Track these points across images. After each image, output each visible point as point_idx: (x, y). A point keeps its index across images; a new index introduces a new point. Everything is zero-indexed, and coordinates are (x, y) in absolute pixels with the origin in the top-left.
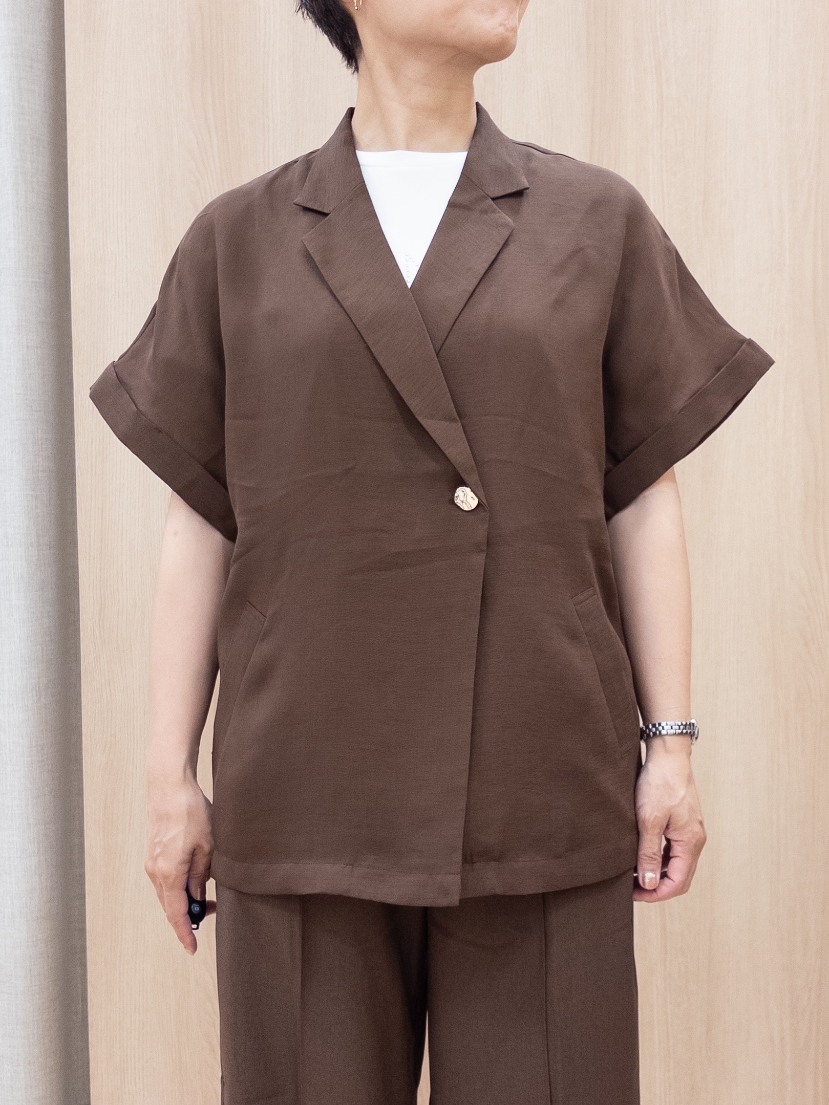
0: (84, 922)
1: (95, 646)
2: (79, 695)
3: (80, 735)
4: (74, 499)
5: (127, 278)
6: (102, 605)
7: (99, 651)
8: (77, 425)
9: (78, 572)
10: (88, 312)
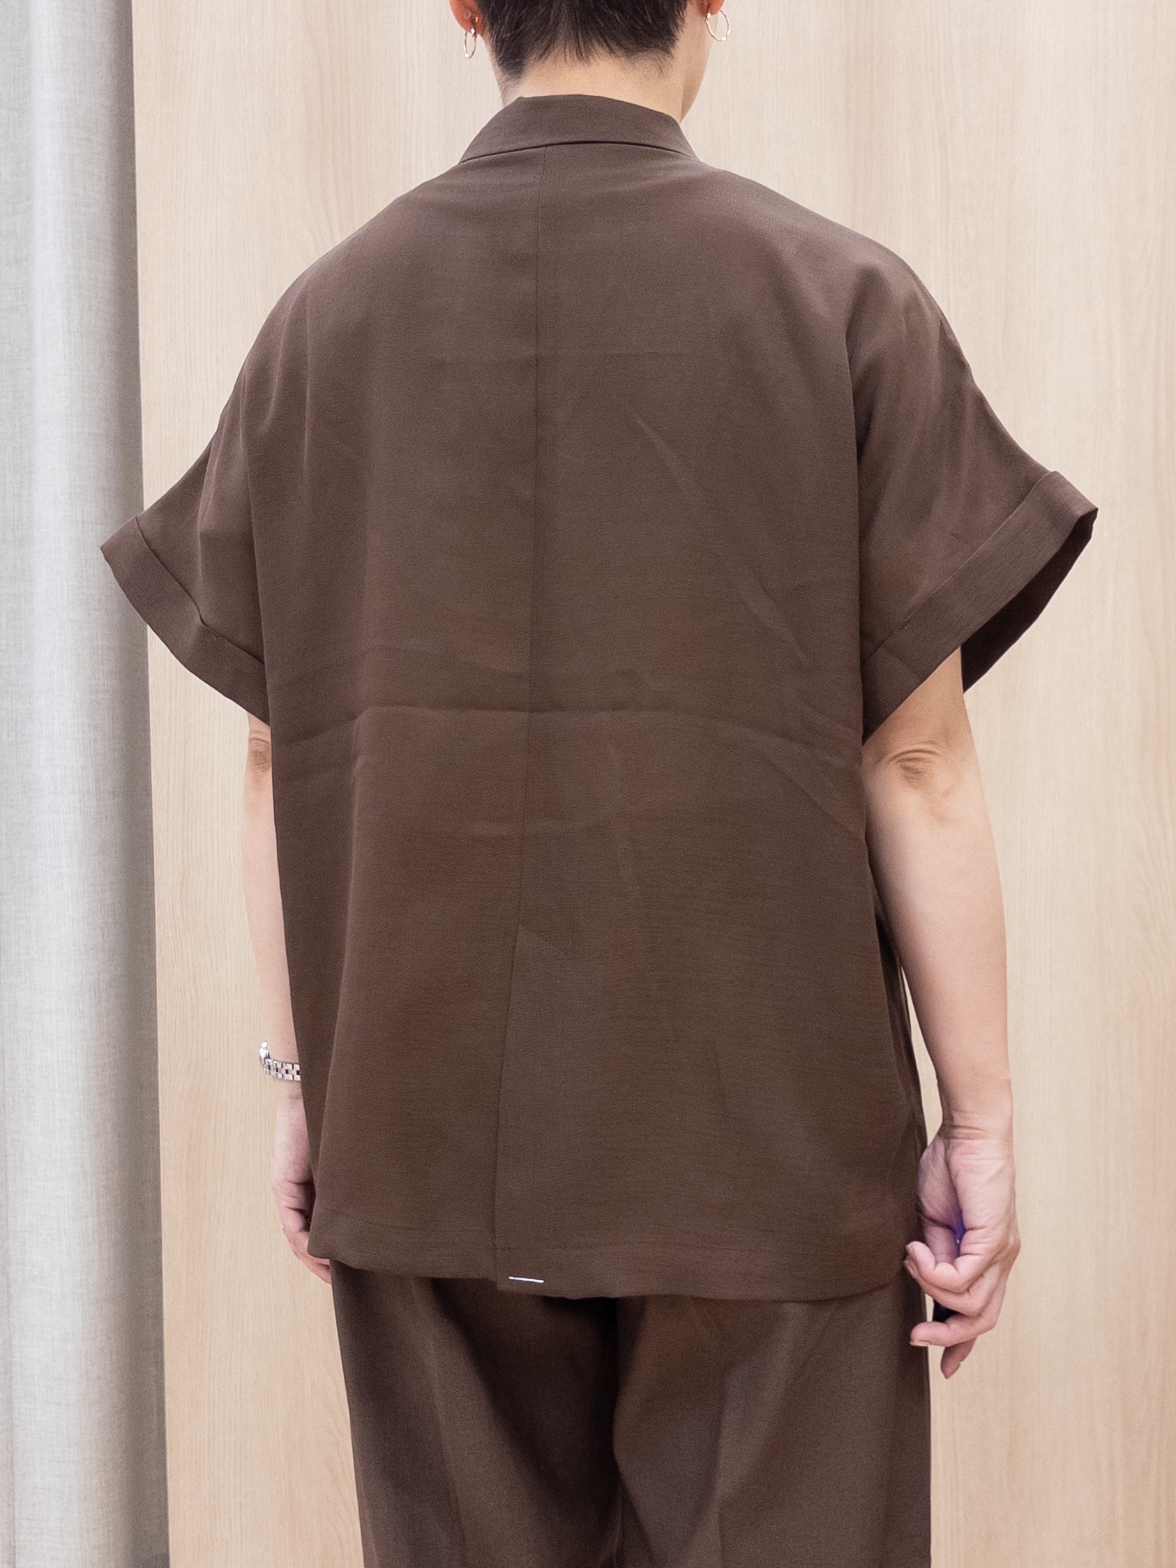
6: (183, 875)
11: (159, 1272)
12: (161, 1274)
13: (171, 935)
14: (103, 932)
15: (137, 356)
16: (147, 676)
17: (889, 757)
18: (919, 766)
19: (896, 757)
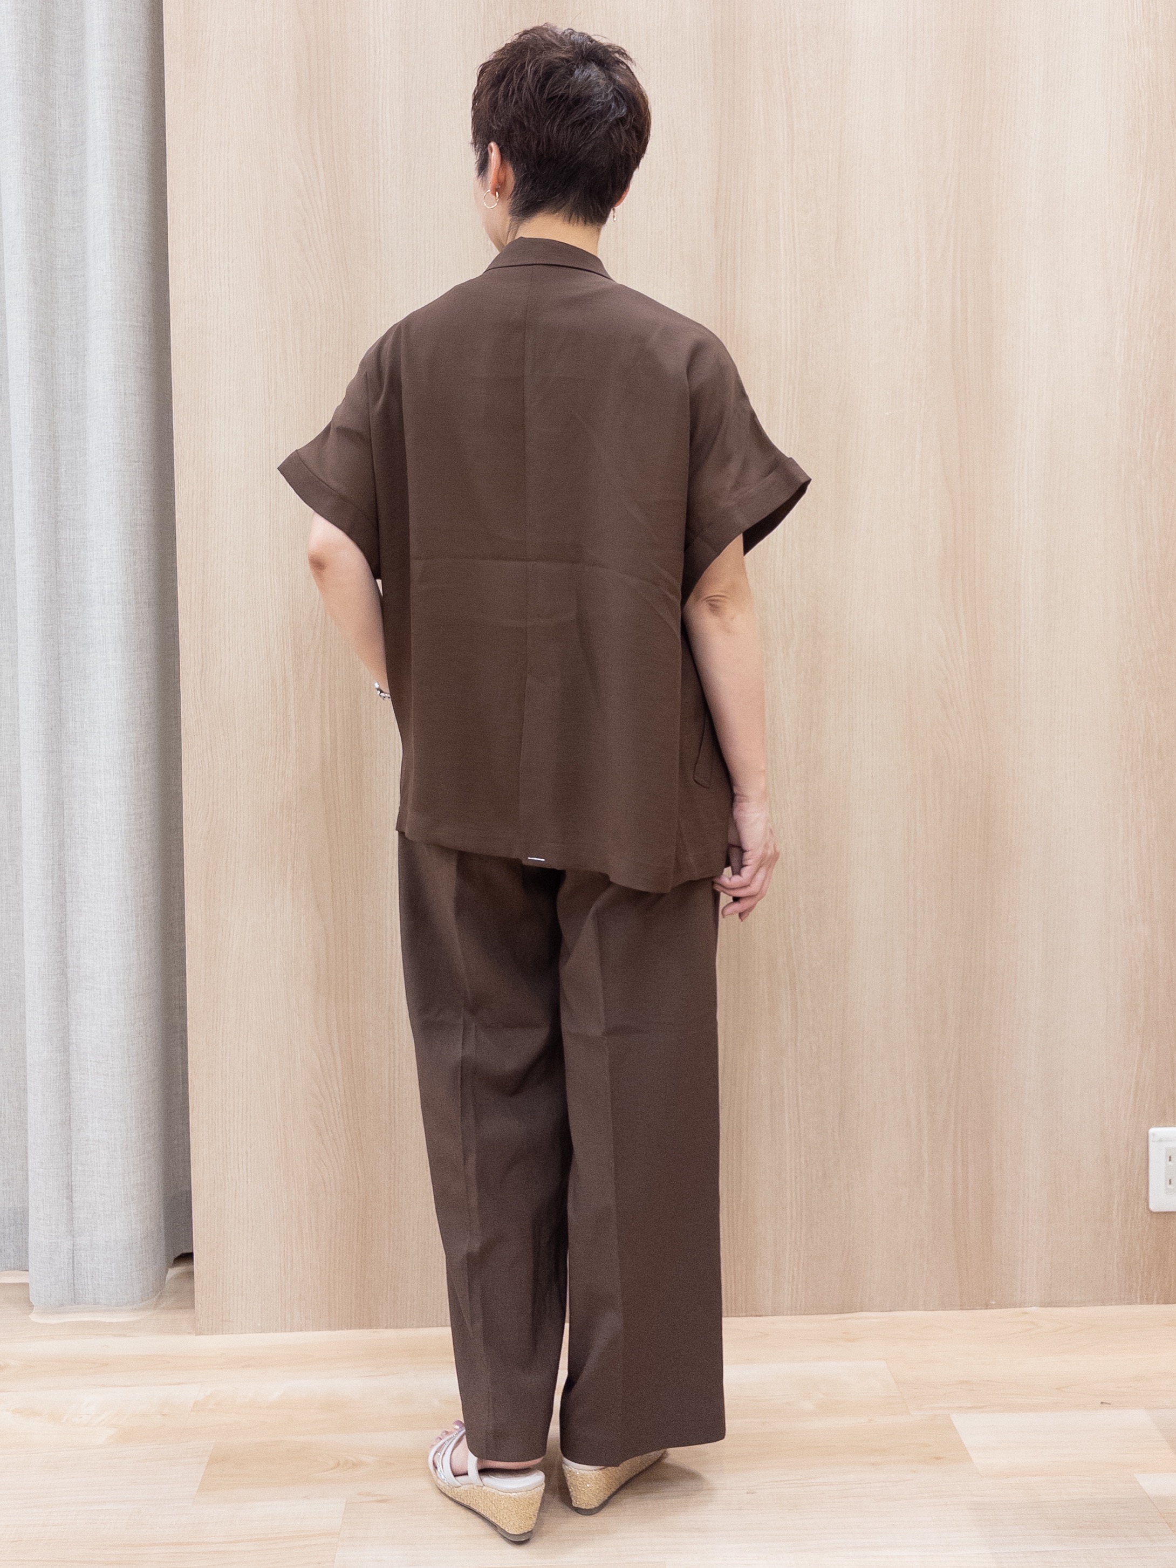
0: (184, 999)
1: (196, 708)
2: (179, 759)
3: (181, 802)
4: (174, 554)
5: (229, 322)
6: (203, 666)
7: (200, 714)
8: (178, 476)
9: (178, 631)
10: (188, 358)
11: (183, 973)
12: (185, 974)
13: (193, 713)
14: (141, 711)
15: (167, 266)
16: (174, 513)
17: (701, 599)
18: (718, 604)
19: (706, 598)
